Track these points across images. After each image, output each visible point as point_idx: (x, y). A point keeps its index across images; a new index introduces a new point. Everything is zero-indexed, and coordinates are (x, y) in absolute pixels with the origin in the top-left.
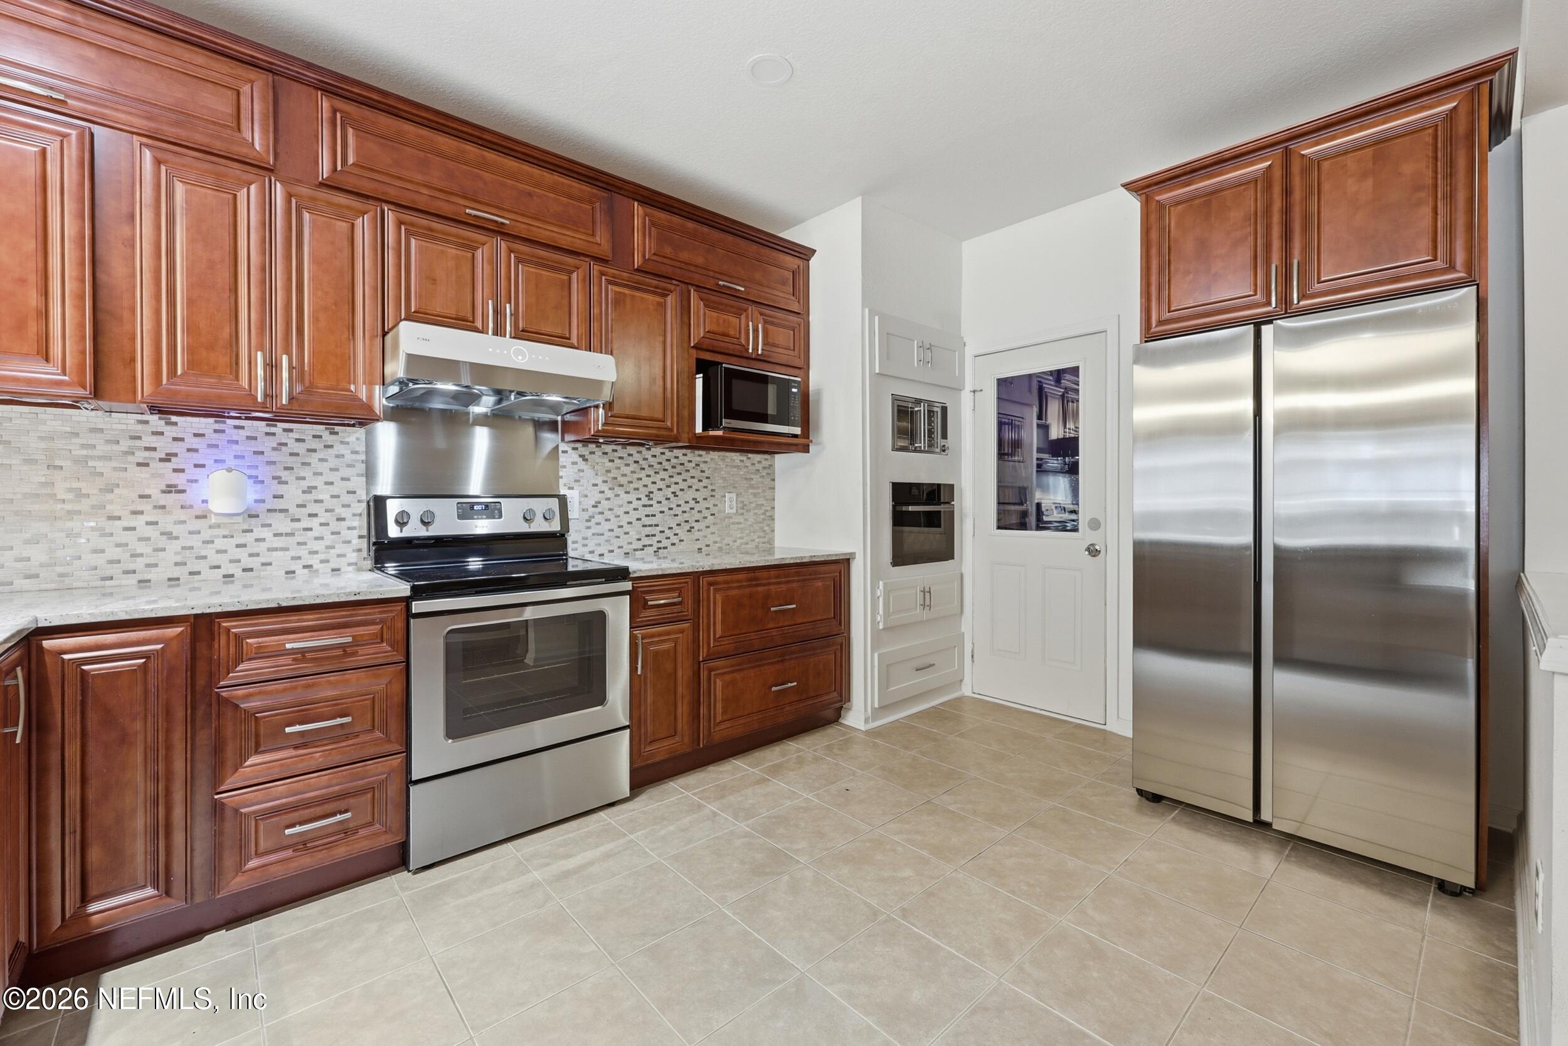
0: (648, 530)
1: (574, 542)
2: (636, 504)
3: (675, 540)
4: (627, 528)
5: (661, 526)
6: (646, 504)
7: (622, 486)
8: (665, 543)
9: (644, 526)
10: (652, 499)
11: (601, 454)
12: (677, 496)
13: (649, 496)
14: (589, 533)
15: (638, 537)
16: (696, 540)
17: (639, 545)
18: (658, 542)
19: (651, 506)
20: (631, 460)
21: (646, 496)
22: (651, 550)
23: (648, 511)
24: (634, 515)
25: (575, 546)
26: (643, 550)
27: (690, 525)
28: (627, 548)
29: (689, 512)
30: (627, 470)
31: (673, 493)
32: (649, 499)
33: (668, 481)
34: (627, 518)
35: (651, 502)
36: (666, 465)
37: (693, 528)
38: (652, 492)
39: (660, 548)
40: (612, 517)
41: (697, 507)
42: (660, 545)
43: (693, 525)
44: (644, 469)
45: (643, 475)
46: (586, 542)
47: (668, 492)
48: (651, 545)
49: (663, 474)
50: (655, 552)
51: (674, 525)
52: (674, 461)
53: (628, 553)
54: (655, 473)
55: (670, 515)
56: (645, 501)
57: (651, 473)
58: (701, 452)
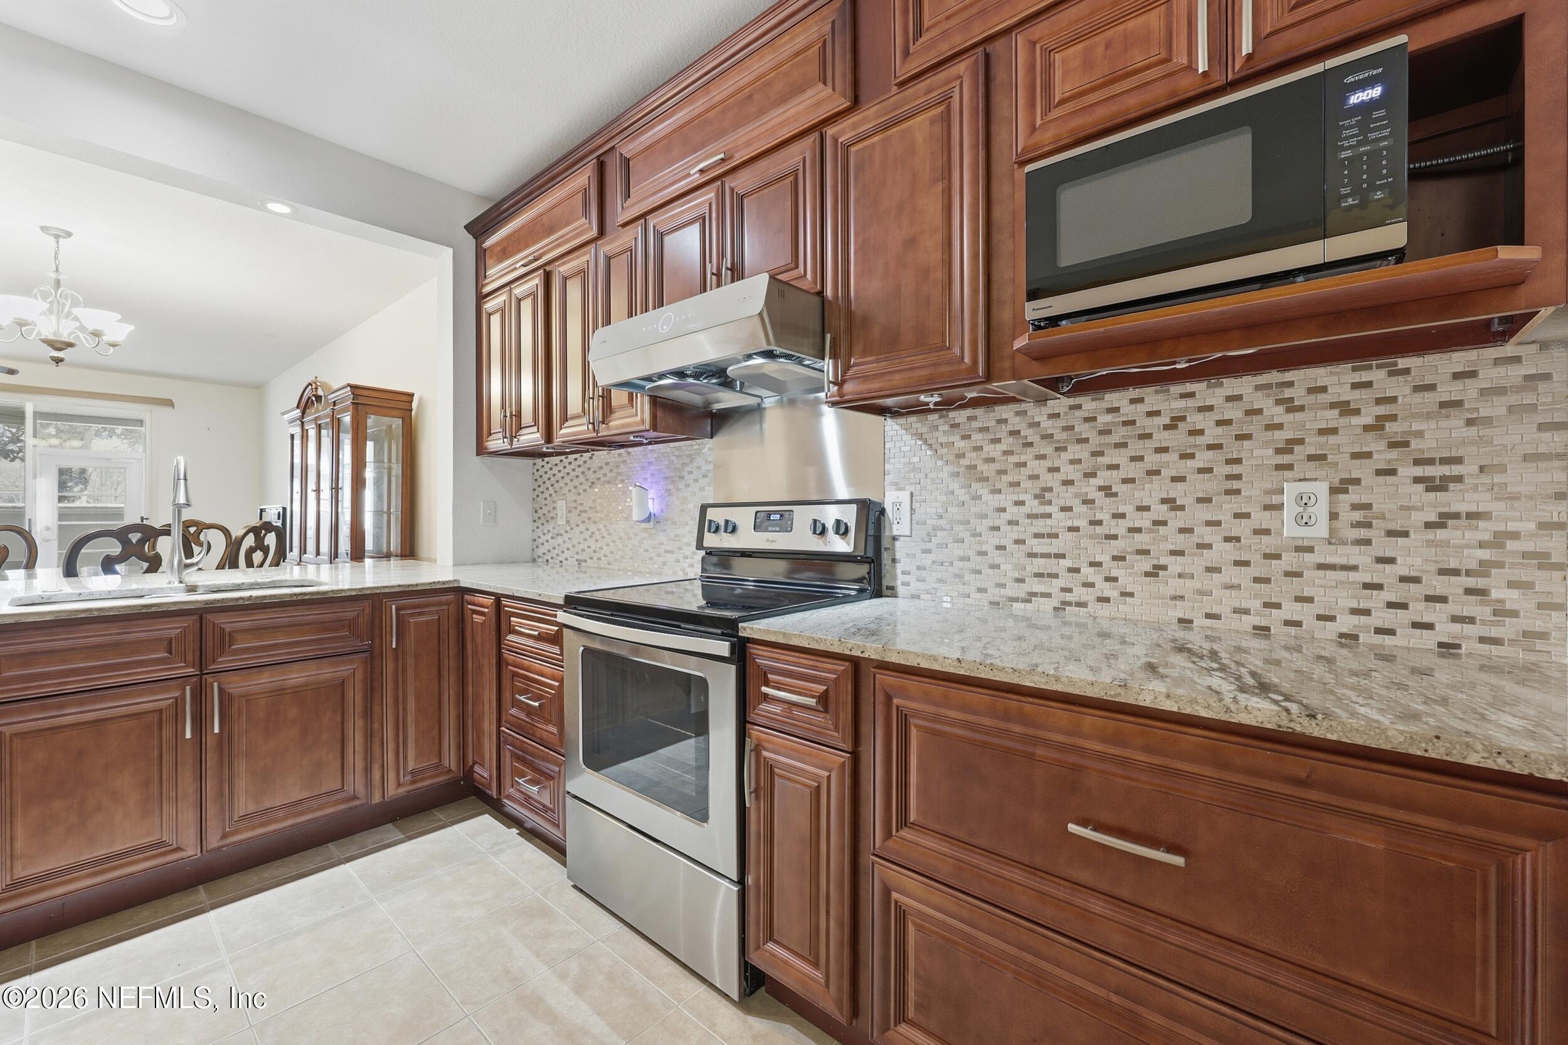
0: (1039, 564)
1: (903, 573)
2: (1013, 512)
3: (1108, 590)
4: (995, 557)
5: (1071, 558)
6: (1034, 512)
7: (987, 479)
8: (1080, 593)
9: (1032, 555)
10: (1050, 503)
11: (946, 428)
12: (1115, 495)
13: (1041, 496)
14: (927, 560)
15: (1016, 575)
16: (1174, 598)
17: (1020, 591)
18: (1063, 590)
19: (1049, 516)
20: (1002, 432)
21: (1036, 497)
22: (1047, 605)
23: (1040, 526)
24: (1009, 535)
25: (906, 578)
26: (1030, 601)
27: (1156, 562)
28: (994, 593)
29: (1151, 531)
30: (992, 451)
31: (1101, 488)
32: (1041, 504)
33: (1088, 464)
34: (994, 540)
35: (1048, 509)
36: (1084, 430)
37: (1164, 568)
38: (1050, 490)
39: (1069, 604)
40: (966, 535)
41: (1177, 520)
42: (1069, 597)
43: (1163, 561)
44: (1031, 444)
45: (1027, 456)
46: (924, 573)
47: (1090, 488)
48: (1048, 595)
49: (1075, 450)
50: (1055, 609)
51: (1105, 558)
52: (1104, 419)
53: (998, 604)
54: (1057, 449)
55: (1092, 537)
56: (1033, 506)
57: (1048, 450)
58: (1189, 387)
